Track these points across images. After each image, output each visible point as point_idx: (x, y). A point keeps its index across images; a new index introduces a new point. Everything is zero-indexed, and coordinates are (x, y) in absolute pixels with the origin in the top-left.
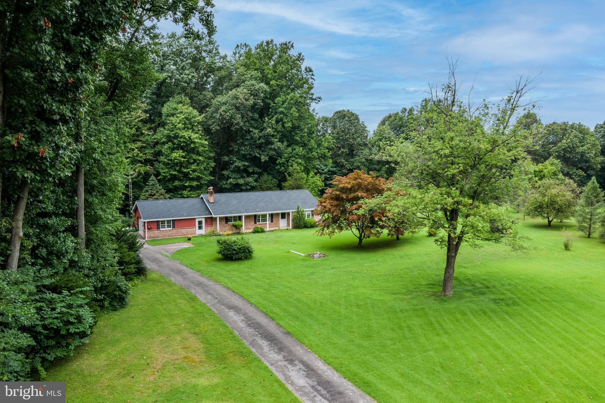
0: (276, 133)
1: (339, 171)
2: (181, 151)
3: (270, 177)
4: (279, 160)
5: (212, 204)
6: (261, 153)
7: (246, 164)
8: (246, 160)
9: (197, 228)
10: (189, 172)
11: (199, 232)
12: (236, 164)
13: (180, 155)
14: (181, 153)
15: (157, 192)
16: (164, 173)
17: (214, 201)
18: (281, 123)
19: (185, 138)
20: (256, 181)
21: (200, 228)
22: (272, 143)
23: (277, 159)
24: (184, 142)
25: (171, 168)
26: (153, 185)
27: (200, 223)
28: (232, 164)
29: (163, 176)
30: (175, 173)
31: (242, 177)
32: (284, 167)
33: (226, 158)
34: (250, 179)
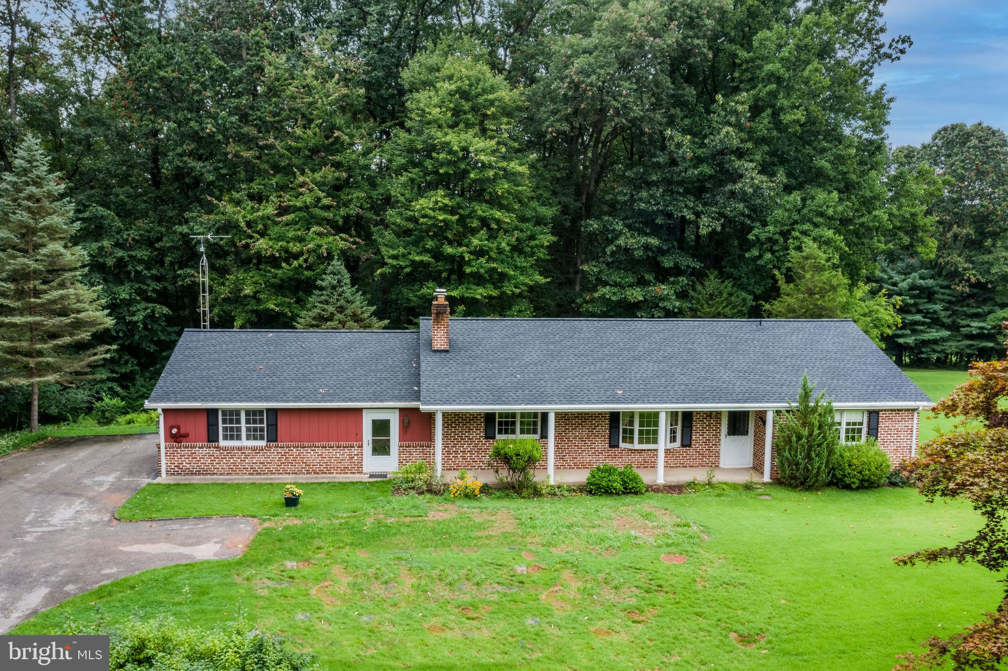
0: (749, 145)
1: (942, 287)
2: (441, 192)
3: (729, 283)
4: (756, 231)
5: (437, 358)
6: (700, 208)
7: (654, 241)
8: (656, 231)
9: (367, 449)
10: (462, 257)
11: (373, 464)
12: (621, 241)
13: (437, 202)
14: (439, 196)
15: (341, 309)
16: (395, 257)
17: (450, 342)
18: (769, 111)
19: (451, 152)
20: (682, 295)
21: (381, 448)
22: (737, 177)
23: (751, 229)
24: (449, 163)
25: (416, 243)
26: (334, 288)
27: (381, 428)
28: (610, 242)
29: (393, 267)
30: (426, 258)
31: (642, 283)
32: (773, 252)
33: (594, 225)
34: (663, 289)
